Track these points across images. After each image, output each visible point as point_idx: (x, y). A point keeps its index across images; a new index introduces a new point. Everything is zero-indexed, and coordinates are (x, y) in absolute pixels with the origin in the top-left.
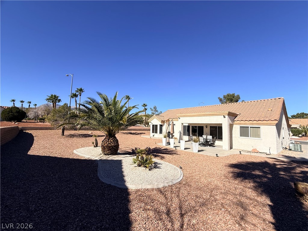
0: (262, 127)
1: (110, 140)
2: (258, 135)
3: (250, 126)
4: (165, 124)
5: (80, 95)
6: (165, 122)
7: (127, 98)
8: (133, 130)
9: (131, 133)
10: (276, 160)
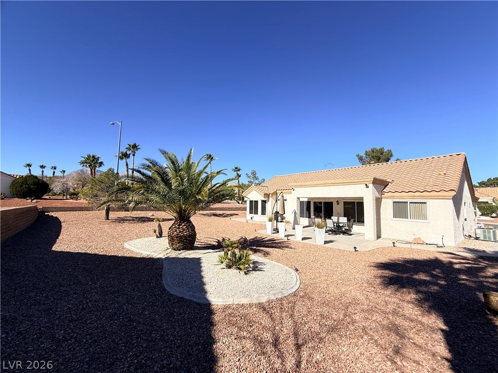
0: (429, 202)
1: (181, 226)
2: (423, 216)
3: (409, 201)
4: (270, 198)
5: (134, 155)
6: (271, 195)
7: (208, 158)
8: (219, 210)
9: (215, 215)
10: (453, 256)
